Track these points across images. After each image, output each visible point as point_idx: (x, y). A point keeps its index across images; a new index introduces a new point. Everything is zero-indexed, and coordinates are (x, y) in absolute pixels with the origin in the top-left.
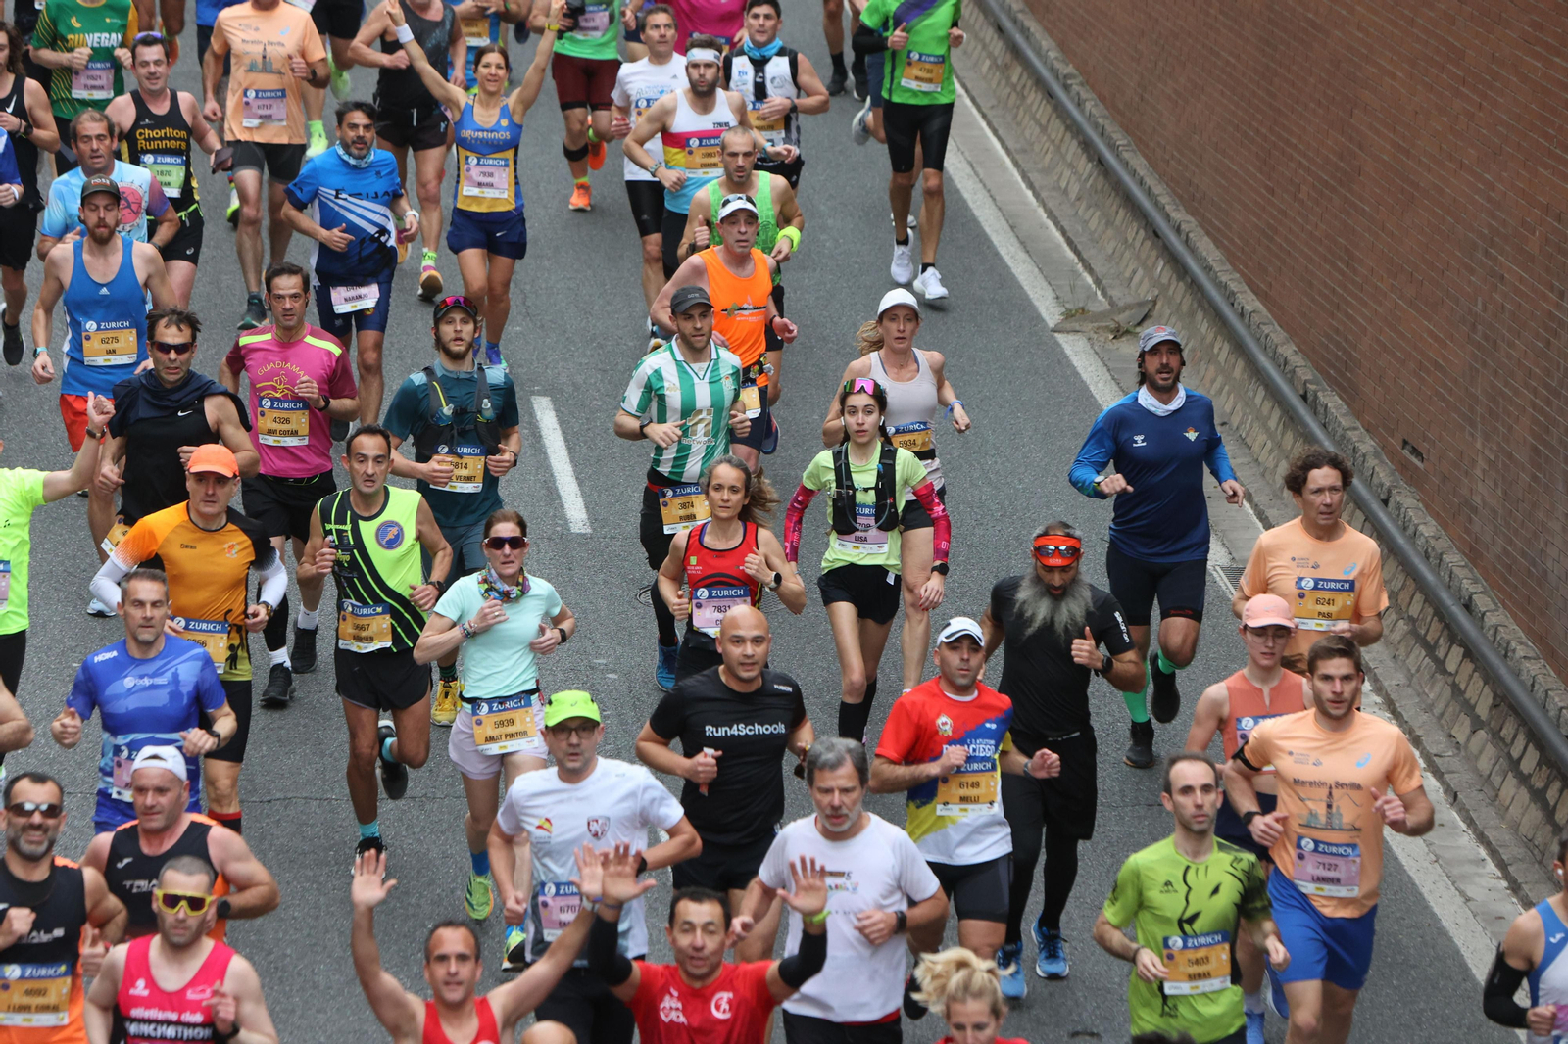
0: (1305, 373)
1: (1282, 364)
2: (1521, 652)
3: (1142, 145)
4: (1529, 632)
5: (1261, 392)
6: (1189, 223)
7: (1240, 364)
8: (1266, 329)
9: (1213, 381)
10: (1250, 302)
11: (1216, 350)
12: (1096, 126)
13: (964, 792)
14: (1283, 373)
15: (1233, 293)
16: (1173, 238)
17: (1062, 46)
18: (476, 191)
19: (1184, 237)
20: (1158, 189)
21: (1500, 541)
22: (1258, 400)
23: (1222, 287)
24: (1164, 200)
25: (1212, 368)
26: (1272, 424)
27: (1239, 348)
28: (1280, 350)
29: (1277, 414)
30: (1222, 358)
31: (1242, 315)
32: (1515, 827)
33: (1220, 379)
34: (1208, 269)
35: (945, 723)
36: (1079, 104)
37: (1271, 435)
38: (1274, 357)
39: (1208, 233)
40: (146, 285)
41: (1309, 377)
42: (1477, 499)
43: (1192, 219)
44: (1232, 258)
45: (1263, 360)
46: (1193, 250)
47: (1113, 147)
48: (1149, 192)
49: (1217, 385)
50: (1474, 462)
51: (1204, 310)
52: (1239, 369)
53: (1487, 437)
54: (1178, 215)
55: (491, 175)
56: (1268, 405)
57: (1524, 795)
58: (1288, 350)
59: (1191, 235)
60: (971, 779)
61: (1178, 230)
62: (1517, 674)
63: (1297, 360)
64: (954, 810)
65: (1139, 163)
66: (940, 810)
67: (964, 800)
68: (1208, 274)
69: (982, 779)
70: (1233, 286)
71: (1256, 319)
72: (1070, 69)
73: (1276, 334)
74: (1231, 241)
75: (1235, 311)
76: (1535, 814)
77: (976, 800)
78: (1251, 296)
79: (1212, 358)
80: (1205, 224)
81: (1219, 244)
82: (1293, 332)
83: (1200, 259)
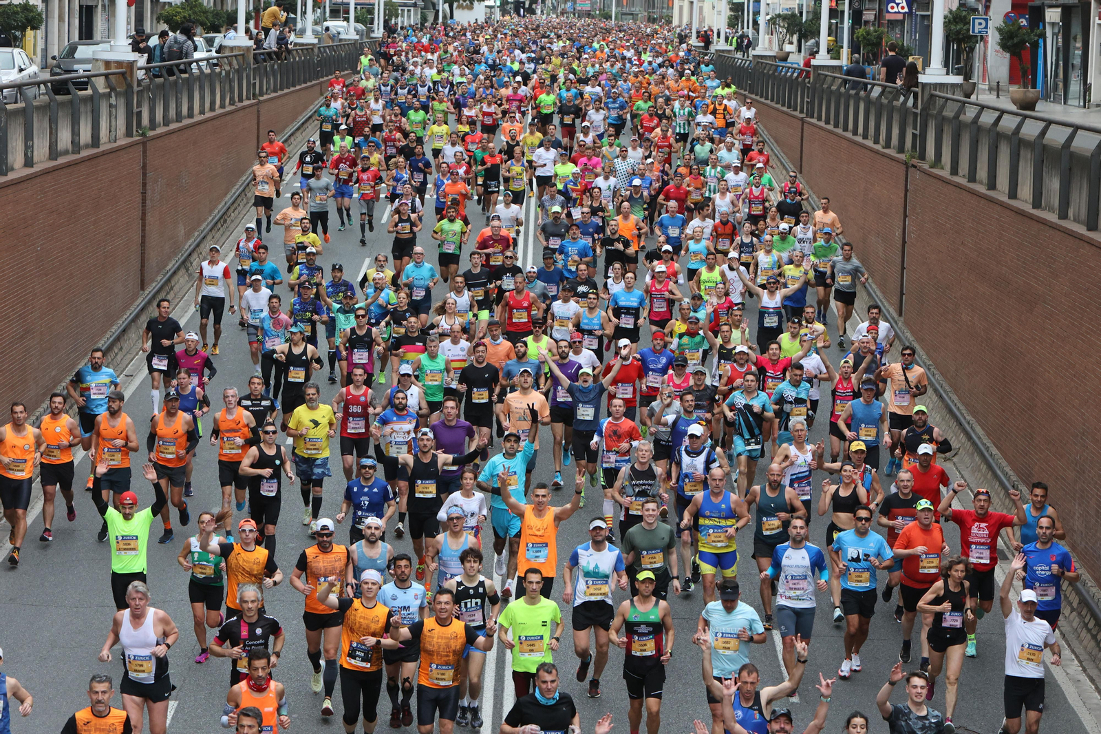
0: (1014, 478)
1: (1006, 474)
2: (1090, 584)
3: (956, 391)
4: (1093, 577)
6: (973, 421)
8: (1000, 461)
10: (994, 451)
12: (939, 383)
14: (1006, 477)
15: (988, 447)
16: (966, 426)
17: (928, 354)
20: (962, 408)
21: (1083, 543)
23: (984, 445)
24: (964, 412)
26: (1002, 495)
27: (990, 467)
28: (1005, 468)
29: (1003, 492)
31: (991, 455)
32: (1085, 648)
34: (979, 438)
36: (933, 375)
37: (1001, 500)
38: (1003, 471)
42: (1076, 528)
44: (988, 435)
45: (999, 472)
46: (974, 431)
47: (946, 392)
48: (958, 408)
50: (1074, 514)
52: (989, 475)
53: (1080, 505)
54: (969, 418)
57: (1089, 636)
58: (1008, 469)
59: (973, 425)
61: (969, 423)
62: (1088, 592)
63: (1011, 473)
65: (955, 398)
70: (988, 444)
71: (996, 457)
72: (931, 363)
73: (1004, 463)
74: (988, 428)
75: (989, 454)
76: (1093, 643)
78: (995, 448)
79: (980, 471)
80: (978, 421)
81: (983, 429)
82: (1010, 463)
83: (976, 434)
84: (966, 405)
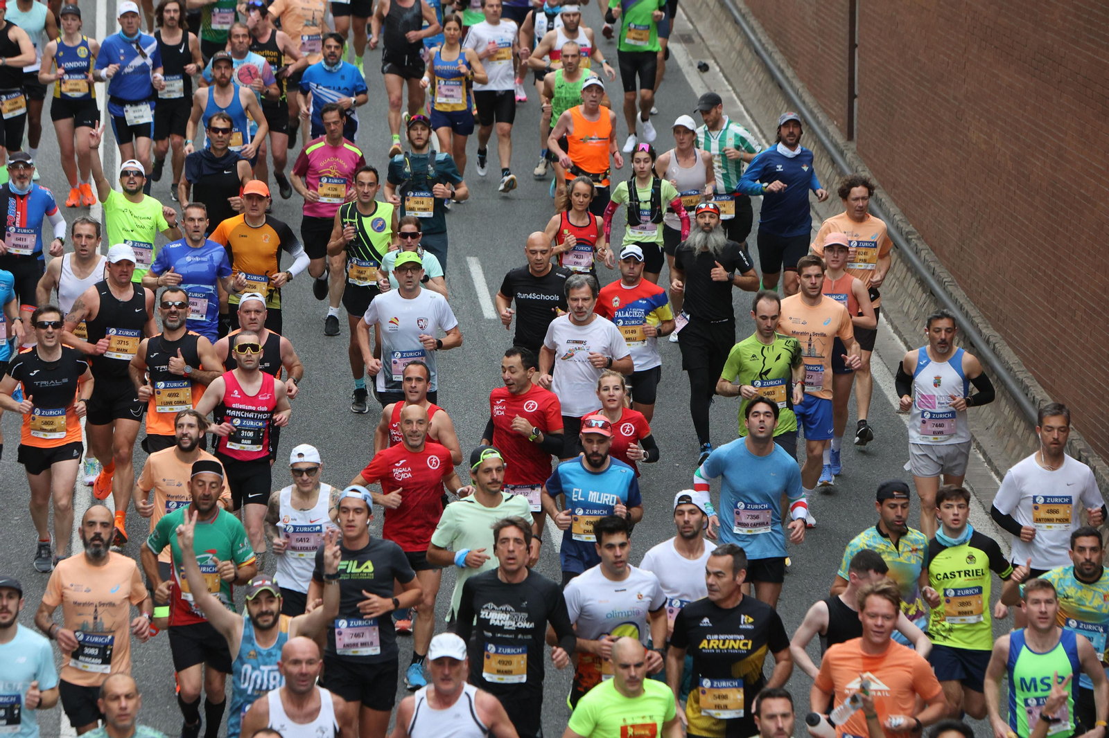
3: (961, 280)
6: (995, 337)
9: (1013, 449)
11: (1015, 427)
12: (928, 268)
13: (628, 336)
15: (1027, 387)
17: (904, 212)
18: (444, 100)
19: (992, 347)
20: (973, 312)
23: (1020, 382)
24: (977, 320)
25: (1012, 440)
30: (1019, 433)
33: (1018, 448)
34: (1009, 370)
36: (917, 253)
39: (1009, 344)
40: (247, 108)
41: (1082, 447)
43: (997, 334)
44: (1026, 362)
46: (998, 356)
47: (941, 283)
48: (967, 315)
49: (1016, 452)
51: (1006, 398)
55: (452, 90)
59: (997, 345)
60: (631, 329)
61: (988, 342)
65: (959, 294)
68: (1009, 373)
69: (637, 329)
70: (1027, 382)
72: (910, 228)
74: (1026, 350)
75: (1029, 400)
77: (634, 339)
78: (1040, 388)
79: (1012, 433)
81: (1017, 352)
83: (1004, 363)
84: (984, 309)
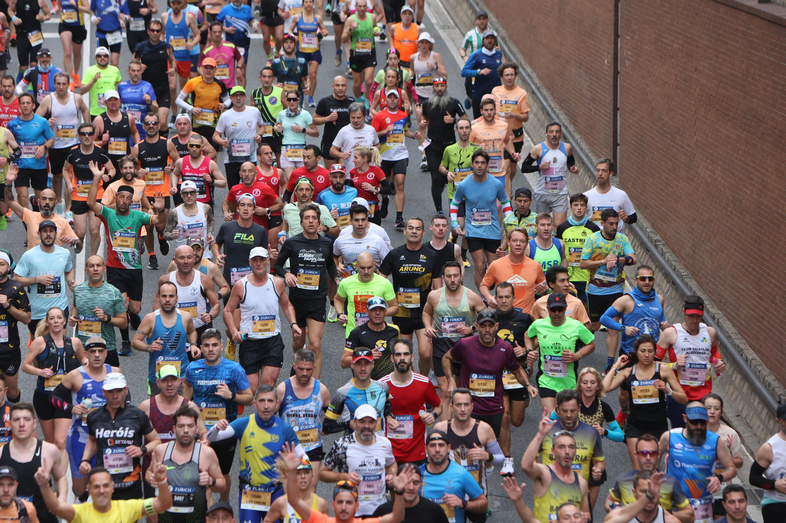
0: (780, 390)
1: (768, 386)
3: (694, 274)
5: (757, 400)
7: (746, 385)
8: (759, 368)
9: (733, 394)
10: (751, 354)
11: (733, 379)
12: (671, 265)
13: (394, 139)
14: (768, 390)
15: (742, 350)
17: (654, 226)
19: (716, 321)
22: (756, 404)
23: (736, 346)
25: (732, 387)
26: (763, 416)
27: (745, 377)
28: (766, 378)
30: (737, 382)
31: (746, 361)
33: (736, 393)
34: (729, 337)
35: (388, 120)
36: (663, 255)
37: (762, 422)
38: (764, 382)
39: (729, 319)
40: (189, 26)
41: (782, 392)
43: (719, 312)
44: (741, 332)
45: (758, 384)
47: (680, 276)
49: (734, 396)
51: (727, 358)
52: (746, 388)
56: (761, 406)
58: (770, 379)
59: (720, 320)
60: (396, 135)
63: (775, 384)
64: (392, 144)
66: (387, 144)
67: (395, 142)
68: (729, 340)
69: (400, 136)
70: (742, 346)
71: (754, 362)
72: (658, 237)
73: (765, 371)
74: (741, 323)
75: (743, 359)
77: (398, 142)
78: (751, 351)
79: (731, 383)
80: (727, 315)
81: (734, 325)
82: (773, 369)
